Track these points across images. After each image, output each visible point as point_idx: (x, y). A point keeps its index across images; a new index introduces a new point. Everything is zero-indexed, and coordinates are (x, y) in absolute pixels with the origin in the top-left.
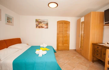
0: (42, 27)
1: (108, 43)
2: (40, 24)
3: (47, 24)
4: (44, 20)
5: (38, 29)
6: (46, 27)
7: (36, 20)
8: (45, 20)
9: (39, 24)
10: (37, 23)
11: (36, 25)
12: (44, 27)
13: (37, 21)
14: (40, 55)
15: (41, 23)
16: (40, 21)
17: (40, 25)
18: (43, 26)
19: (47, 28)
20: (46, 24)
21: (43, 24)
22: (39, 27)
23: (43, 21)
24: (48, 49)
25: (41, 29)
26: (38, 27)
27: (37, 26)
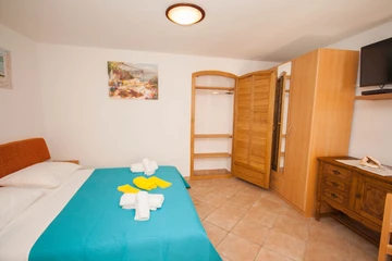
0: (135, 94)
1: (369, 161)
2: (125, 82)
3: (154, 84)
4: (141, 68)
5: (118, 100)
6: (148, 93)
7: (109, 64)
8: (146, 68)
9: (122, 81)
10: (113, 76)
11: (112, 84)
12: (141, 95)
13: (111, 68)
14: (143, 214)
15: (132, 78)
16: (126, 69)
17: (127, 85)
18: (138, 90)
19: (155, 97)
20: (150, 82)
21: (138, 81)
22: (123, 94)
23: (136, 72)
24: (165, 184)
25: (130, 101)
26: (117, 92)
27: (112, 90)
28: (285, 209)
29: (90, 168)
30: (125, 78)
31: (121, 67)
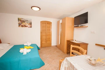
0: (25, 26)
1: (75, 40)
2: (23, 23)
3: (31, 24)
4: (27, 20)
5: (21, 28)
6: (29, 26)
7: (18, 18)
8: (28, 20)
10: (20, 22)
11: (19, 24)
12: (27, 26)
13: (19, 20)
14: (25, 53)
15: (25, 22)
16: (23, 20)
17: (23, 24)
18: (26, 25)
19: (31, 27)
20: (30, 23)
21: (26, 23)
22: (22, 26)
23: (26, 21)
24: (32, 47)
25: (24, 28)
26: (21, 26)
28: (61, 52)
29: (12, 45)
30: (23, 22)
31: (22, 19)
